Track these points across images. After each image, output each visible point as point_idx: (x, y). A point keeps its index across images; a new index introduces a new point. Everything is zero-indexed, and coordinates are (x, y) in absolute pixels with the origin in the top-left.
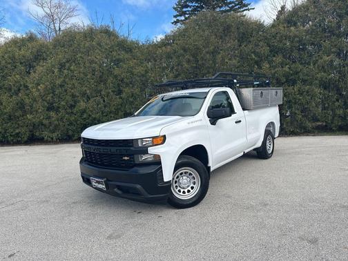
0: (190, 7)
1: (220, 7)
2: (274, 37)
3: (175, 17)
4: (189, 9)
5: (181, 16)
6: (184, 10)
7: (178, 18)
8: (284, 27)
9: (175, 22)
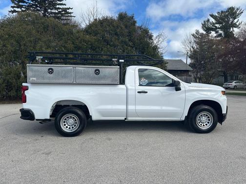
0: (27, 3)
1: (51, 9)
2: (77, 39)
3: (13, 7)
4: (25, 4)
5: (18, 7)
6: (20, 4)
7: (15, 9)
8: (84, 34)
9: (12, 11)
